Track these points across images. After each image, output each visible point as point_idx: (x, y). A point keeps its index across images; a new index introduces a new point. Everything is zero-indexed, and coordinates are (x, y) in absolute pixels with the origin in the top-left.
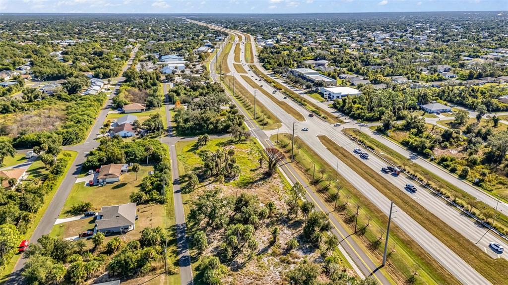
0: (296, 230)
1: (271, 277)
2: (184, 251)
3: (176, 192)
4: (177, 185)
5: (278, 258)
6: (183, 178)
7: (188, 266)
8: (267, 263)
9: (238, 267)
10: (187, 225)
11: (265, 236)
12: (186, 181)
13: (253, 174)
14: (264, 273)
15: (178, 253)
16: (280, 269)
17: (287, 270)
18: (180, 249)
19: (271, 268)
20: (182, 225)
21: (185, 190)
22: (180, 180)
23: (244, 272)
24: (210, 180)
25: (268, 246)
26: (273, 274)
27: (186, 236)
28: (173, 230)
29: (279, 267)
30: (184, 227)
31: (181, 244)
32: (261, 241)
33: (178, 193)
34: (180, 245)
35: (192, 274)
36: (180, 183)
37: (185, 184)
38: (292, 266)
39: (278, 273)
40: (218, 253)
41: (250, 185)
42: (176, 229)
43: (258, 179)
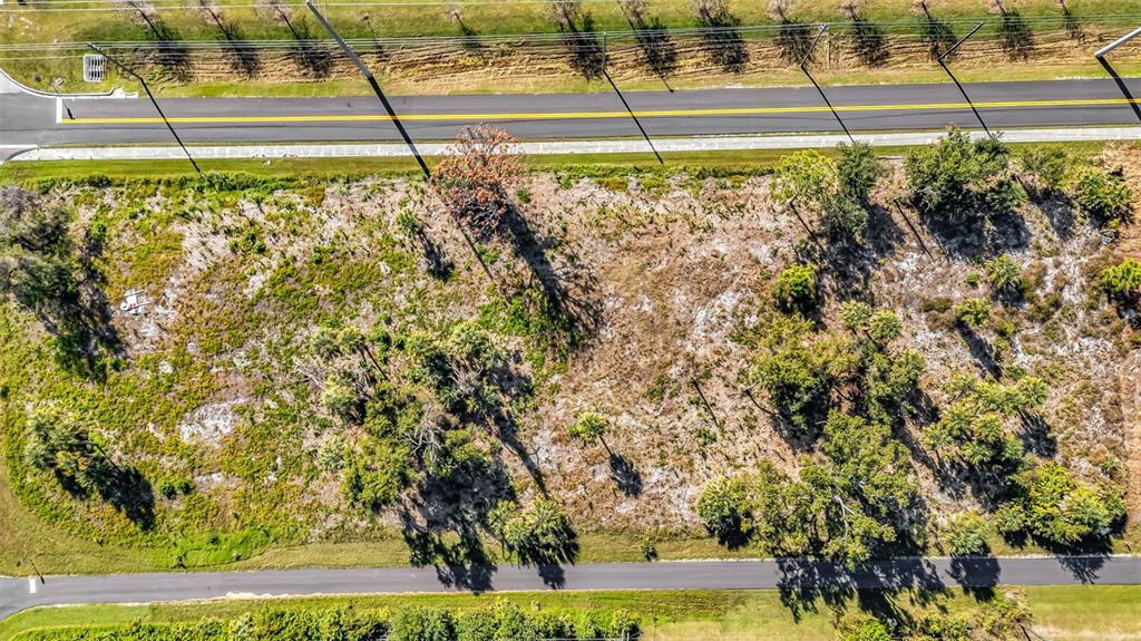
0: (902, 233)
1: (1093, 361)
2: (928, 571)
3: (553, 578)
4: (497, 577)
5: (1027, 323)
6: (440, 549)
7: (1000, 564)
8: (1041, 357)
9: (1037, 438)
10: (795, 556)
11: (914, 335)
14: (1075, 376)
15: (933, 587)
16: (1070, 332)
17: (1081, 314)
18: (916, 580)
19: (1061, 352)
20: (788, 570)
21: (547, 546)
22: (454, 564)
23: (1061, 426)
24: (495, 452)
25: (964, 335)
26: (1085, 354)
28: (807, 595)
29: (1064, 331)
30: (804, 564)
31: (889, 577)
32: (934, 349)
34: (897, 579)
35: (1035, 556)
36: (484, 564)
38: (1066, 295)
39: (1085, 341)
40: (967, 479)
42: (807, 588)
43: (521, 265)
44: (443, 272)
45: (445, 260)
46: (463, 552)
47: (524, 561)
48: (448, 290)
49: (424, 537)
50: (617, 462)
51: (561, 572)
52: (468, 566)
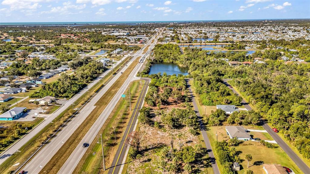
3: (210, 151)
4: (212, 157)
6: (208, 163)
10: (200, 129)
12: (206, 160)
13: (150, 157)
20: (202, 130)
21: (204, 151)
22: (211, 162)
27: (200, 125)
30: (201, 129)
33: (209, 149)
36: (210, 158)
37: (206, 157)
41: (159, 146)
42: (205, 129)
43: (150, 151)
44: (149, 160)
45: (147, 160)
46: (207, 161)
47: (208, 154)
48: (153, 159)
49: (205, 165)
50: (187, 143)
51: (208, 150)
52: (210, 160)
